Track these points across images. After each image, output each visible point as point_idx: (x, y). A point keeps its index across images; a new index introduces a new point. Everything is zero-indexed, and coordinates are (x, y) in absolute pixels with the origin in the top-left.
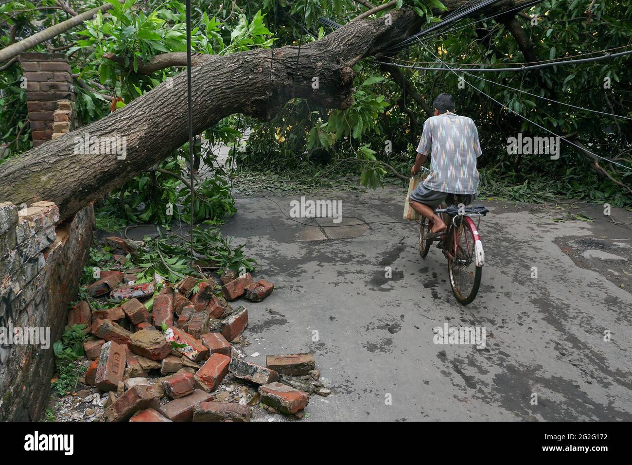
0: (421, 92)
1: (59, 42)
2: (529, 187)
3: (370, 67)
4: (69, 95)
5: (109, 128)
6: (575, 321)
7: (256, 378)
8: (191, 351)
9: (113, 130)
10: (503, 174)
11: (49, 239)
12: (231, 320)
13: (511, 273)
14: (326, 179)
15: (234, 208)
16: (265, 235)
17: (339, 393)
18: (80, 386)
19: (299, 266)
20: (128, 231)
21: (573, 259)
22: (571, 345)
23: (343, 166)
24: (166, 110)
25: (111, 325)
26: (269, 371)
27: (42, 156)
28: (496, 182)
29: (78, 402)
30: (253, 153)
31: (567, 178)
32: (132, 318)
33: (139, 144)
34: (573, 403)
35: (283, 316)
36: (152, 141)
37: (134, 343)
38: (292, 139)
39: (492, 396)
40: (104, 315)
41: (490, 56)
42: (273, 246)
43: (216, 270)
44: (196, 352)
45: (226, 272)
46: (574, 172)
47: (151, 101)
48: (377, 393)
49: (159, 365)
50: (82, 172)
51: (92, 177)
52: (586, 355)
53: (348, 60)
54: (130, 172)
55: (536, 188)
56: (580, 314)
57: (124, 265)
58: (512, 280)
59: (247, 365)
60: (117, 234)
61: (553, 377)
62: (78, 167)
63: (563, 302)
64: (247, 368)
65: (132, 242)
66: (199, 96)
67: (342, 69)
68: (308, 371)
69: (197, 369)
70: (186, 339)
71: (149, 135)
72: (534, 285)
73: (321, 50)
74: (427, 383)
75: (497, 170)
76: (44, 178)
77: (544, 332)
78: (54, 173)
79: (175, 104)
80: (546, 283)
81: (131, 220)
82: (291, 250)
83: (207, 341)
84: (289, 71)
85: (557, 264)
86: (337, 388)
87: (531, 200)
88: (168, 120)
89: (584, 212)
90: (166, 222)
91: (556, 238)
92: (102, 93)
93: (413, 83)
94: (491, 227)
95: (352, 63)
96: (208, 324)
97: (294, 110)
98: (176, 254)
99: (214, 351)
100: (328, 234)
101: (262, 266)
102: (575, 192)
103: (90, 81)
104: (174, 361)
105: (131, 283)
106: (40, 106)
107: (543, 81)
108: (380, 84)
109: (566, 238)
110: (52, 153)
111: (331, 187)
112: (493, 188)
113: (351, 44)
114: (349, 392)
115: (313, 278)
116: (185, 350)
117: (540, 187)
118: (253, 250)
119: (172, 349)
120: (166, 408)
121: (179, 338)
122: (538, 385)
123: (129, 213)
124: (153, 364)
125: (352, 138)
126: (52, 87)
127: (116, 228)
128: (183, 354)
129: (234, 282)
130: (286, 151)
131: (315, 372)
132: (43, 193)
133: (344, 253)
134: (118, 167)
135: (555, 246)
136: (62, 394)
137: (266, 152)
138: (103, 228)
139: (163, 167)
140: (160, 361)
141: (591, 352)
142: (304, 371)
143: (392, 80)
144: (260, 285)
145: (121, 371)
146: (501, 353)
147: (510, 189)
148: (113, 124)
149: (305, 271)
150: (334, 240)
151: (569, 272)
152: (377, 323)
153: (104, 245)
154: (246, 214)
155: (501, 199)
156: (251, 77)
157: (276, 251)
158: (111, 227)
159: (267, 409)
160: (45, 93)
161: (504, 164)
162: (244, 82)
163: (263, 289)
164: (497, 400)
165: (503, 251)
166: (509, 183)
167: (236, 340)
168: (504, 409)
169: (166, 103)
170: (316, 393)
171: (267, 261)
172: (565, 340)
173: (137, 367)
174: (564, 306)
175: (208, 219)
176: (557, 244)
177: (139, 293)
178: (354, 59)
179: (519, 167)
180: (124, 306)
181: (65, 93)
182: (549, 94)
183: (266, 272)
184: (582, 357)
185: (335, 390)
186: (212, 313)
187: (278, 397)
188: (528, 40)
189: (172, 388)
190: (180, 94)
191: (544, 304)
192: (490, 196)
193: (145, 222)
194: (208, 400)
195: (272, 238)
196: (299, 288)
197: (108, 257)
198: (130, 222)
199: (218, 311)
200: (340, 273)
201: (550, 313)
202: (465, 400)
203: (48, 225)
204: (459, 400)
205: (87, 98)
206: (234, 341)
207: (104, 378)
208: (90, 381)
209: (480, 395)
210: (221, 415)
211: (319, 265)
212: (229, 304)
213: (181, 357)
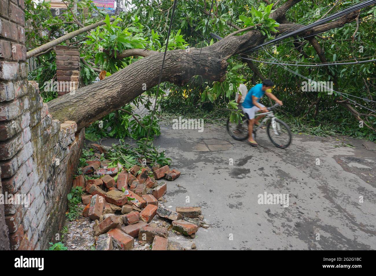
0: (264, 74)
1: (73, 40)
2: (321, 128)
3: (237, 59)
4: (78, 68)
5: (103, 86)
6: (340, 198)
7: (171, 217)
8: (137, 202)
9: (105, 87)
10: (308, 120)
11: (72, 140)
12: (158, 188)
13: (308, 173)
14: (210, 119)
15: (159, 132)
16: (176, 147)
17: (213, 227)
18: (80, 217)
19: (194, 164)
20: (102, 141)
21: (343, 167)
22: (337, 210)
23: (220, 113)
24: (131, 78)
25: (96, 187)
26: (178, 214)
27: (69, 98)
28: (304, 125)
29: (79, 224)
30: (170, 103)
31: (343, 124)
32: (107, 184)
33: (117, 95)
34: (335, 238)
35: (185, 189)
36: (123, 93)
37: (108, 196)
38: (192, 96)
39: (294, 232)
40: (92, 182)
41: (301, 57)
42: (180, 153)
43: (150, 163)
44: (140, 203)
45: (155, 165)
46: (347, 121)
47: (124, 74)
48: (233, 228)
49: (121, 209)
50: (88, 107)
51: (93, 110)
52: (345, 216)
53: (225, 56)
54: (111, 108)
55: (326, 129)
56: (344, 195)
57: (100, 159)
58: (308, 176)
59: (167, 211)
60: (96, 142)
61: (326, 225)
62: (87, 105)
63: (335, 188)
64: (166, 212)
65: (105, 147)
66: (148, 72)
67: (221, 61)
68: (198, 216)
69: (140, 212)
70: (135, 196)
71: (122, 90)
72: (320, 179)
73: (211, 51)
74: (260, 225)
75: (305, 118)
76: (70, 110)
77: (324, 203)
78: (75, 107)
79: (136, 75)
80: (326, 178)
81: (103, 136)
82: (190, 156)
83: (146, 198)
84: (194, 61)
85: (333, 169)
86: (213, 225)
87: (322, 135)
88: (132, 83)
89: (351, 143)
90: (122, 138)
91: (334, 156)
92: (94, 68)
93: (260, 69)
94: (300, 148)
95: (227, 58)
96: (145, 190)
97: (194, 81)
98: (129, 154)
99: (149, 203)
100: (210, 148)
101: (174, 163)
102: (347, 132)
103: (89, 61)
104: (129, 207)
105: (105, 168)
106: (63, 73)
107: (330, 71)
108: (242, 69)
109: (340, 156)
110: (75, 97)
111: (213, 123)
112: (302, 128)
113: (227, 49)
114: (219, 227)
115: (201, 170)
116: (134, 202)
117: (328, 128)
118: (169, 155)
119: (127, 201)
120: (125, 228)
121: (131, 195)
122: (318, 229)
123: (102, 132)
124: (118, 208)
125: (226, 97)
126: (70, 63)
127: (96, 139)
128: (133, 204)
129: (160, 170)
130: (188, 103)
131: (201, 216)
132: (69, 117)
133: (218, 158)
134: (106, 106)
135: (333, 160)
136: (71, 220)
137: (177, 103)
138: (89, 139)
139: (123, 108)
140: (121, 206)
141: (348, 214)
142: (195, 215)
143: (248, 67)
144: (173, 172)
145: (101, 210)
146: (299, 212)
147: (311, 129)
148: (105, 84)
149: (197, 167)
150: (213, 151)
151: (340, 173)
152: (235, 195)
153: (89, 148)
154: (165, 135)
155: (306, 134)
156: (175, 63)
157: (182, 156)
158: (93, 139)
159: (176, 233)
160: (67, 66)
161: (309, 115)
162: (171, 66)
163: (175, 174)
164: (296, 235)
165: (305, 161)
166: (311, 125)
167: (160, 199)
168: (299, 239)
169: (132, 75)
170: (201, 226)
171: (177, 161)
172: (334, 207)
173: (109, 209)
174: (335, 191)
175: (145, 137)
176: (335, 159)
177: (110, 172)
178: (228, 56)
179: (317, 117)
180: (103, 178)
181: (76, 67)
182: (333, 78)
183: (176, 166)
184: (343, 216)
185: (211, 226)
186: (148, 185)
187: (182, 226)
188: (322, 50)
189: (128, 219)
190: (139, 71)
191: (324, 189)
192: (300, 132)
193: (111, 137)
194: (147, 226)
195: (179, 149)
196: (194, 175)
197: (92, 154)
198: (103, 137)
199: (151, 184)
200: (216, 169)
201: (328, 194)
202: (279, 234)
203: (72, 132)
204: (276, 234)
205: (87, 70)
206: (159, 199)
207: (93, 213)
208: (85, 215)
209: (287, 232)
210: (153, 233)
211: (204, 164)
212: (156, 181)
213: (132, 205)
